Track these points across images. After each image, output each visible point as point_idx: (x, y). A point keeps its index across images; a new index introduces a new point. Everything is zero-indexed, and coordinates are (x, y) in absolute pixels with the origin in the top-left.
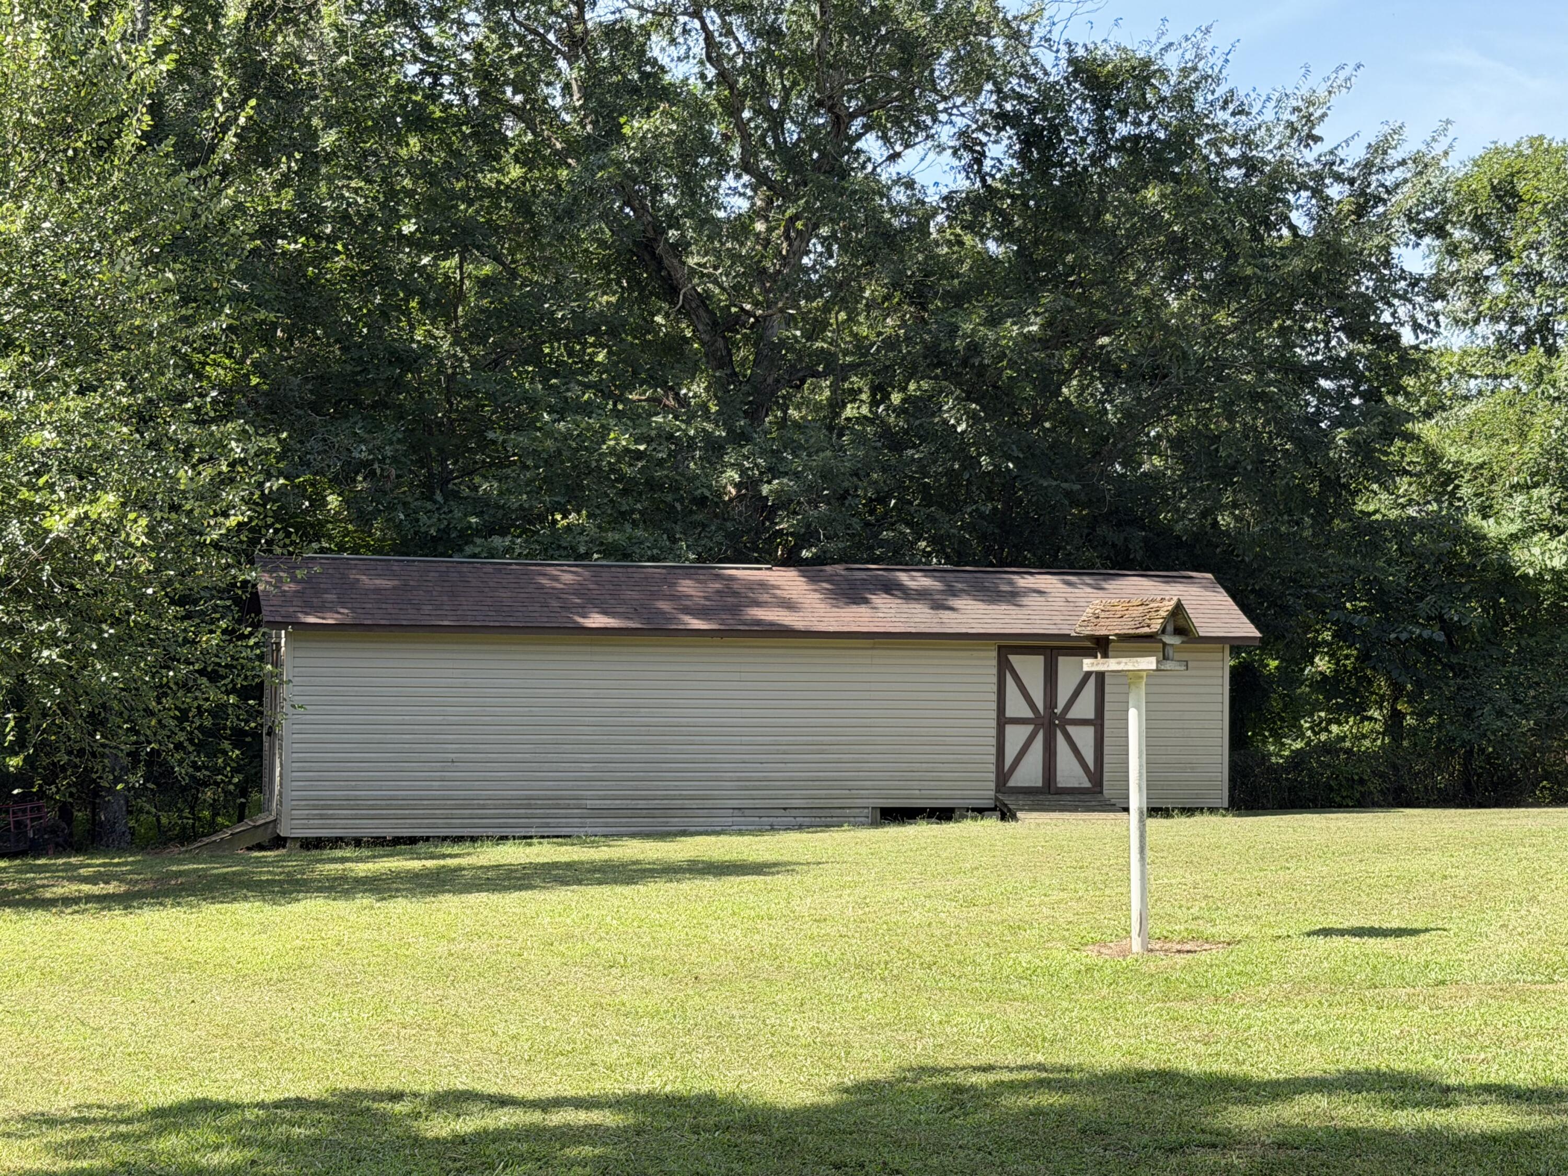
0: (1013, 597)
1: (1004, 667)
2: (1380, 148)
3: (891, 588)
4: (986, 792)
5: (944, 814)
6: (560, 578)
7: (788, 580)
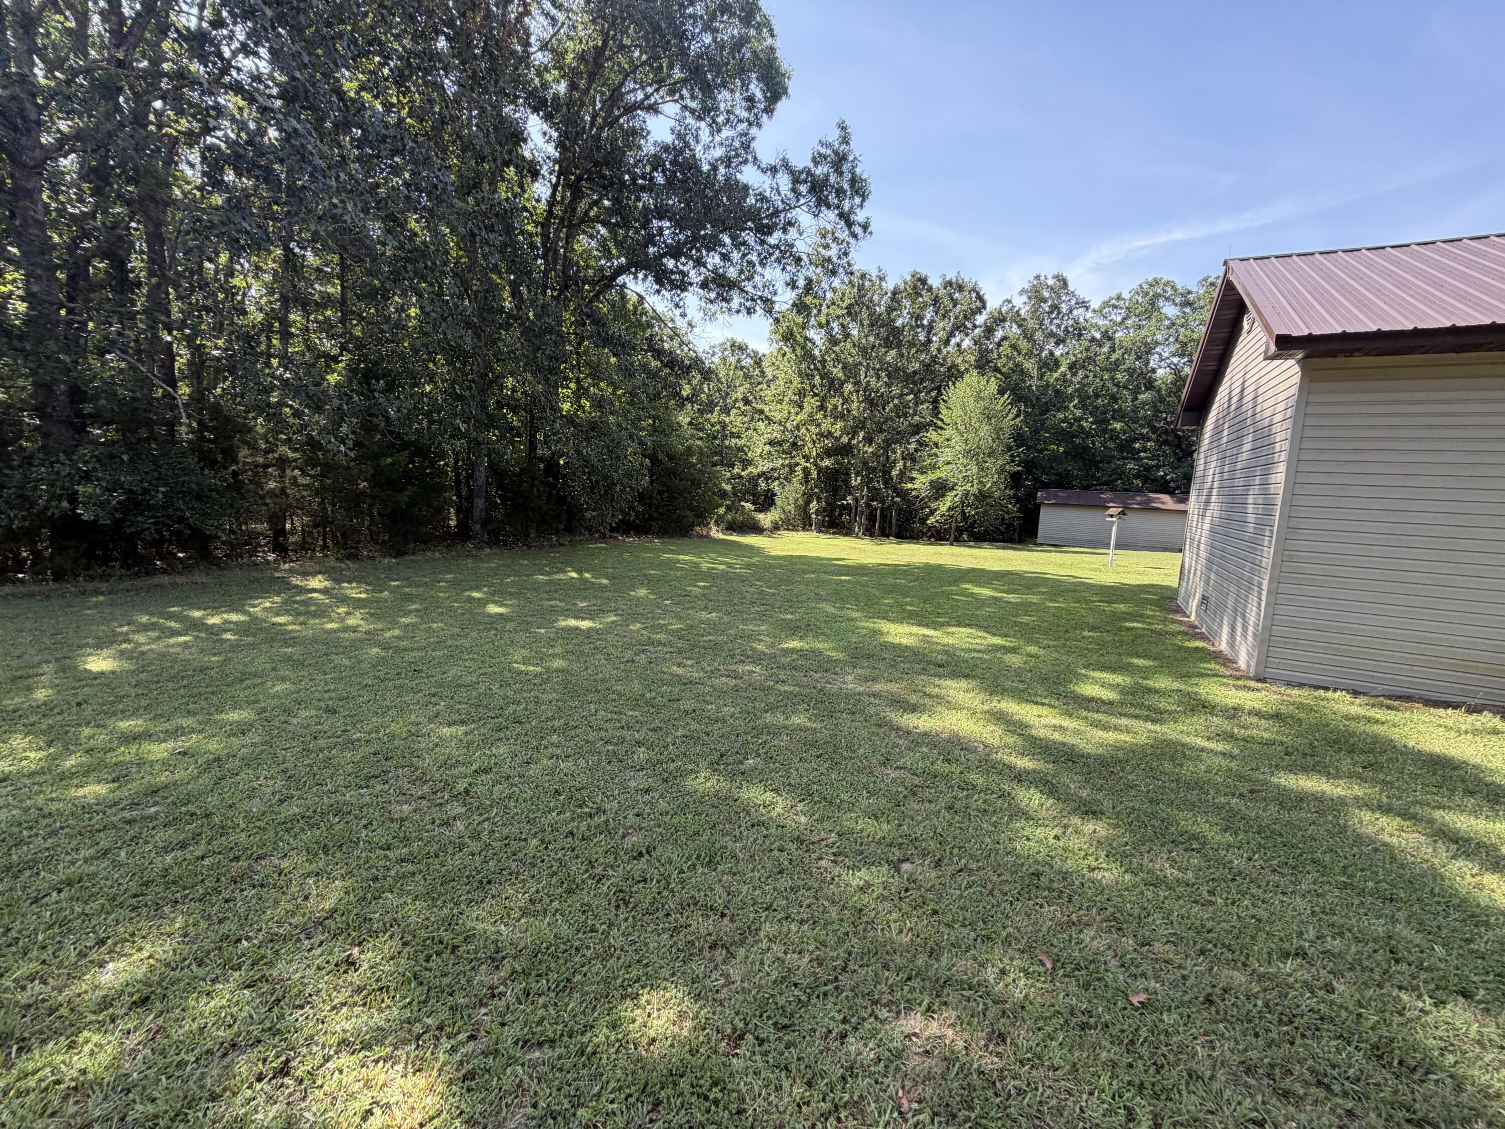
6: (1106, 495)
7: (1166, 498)
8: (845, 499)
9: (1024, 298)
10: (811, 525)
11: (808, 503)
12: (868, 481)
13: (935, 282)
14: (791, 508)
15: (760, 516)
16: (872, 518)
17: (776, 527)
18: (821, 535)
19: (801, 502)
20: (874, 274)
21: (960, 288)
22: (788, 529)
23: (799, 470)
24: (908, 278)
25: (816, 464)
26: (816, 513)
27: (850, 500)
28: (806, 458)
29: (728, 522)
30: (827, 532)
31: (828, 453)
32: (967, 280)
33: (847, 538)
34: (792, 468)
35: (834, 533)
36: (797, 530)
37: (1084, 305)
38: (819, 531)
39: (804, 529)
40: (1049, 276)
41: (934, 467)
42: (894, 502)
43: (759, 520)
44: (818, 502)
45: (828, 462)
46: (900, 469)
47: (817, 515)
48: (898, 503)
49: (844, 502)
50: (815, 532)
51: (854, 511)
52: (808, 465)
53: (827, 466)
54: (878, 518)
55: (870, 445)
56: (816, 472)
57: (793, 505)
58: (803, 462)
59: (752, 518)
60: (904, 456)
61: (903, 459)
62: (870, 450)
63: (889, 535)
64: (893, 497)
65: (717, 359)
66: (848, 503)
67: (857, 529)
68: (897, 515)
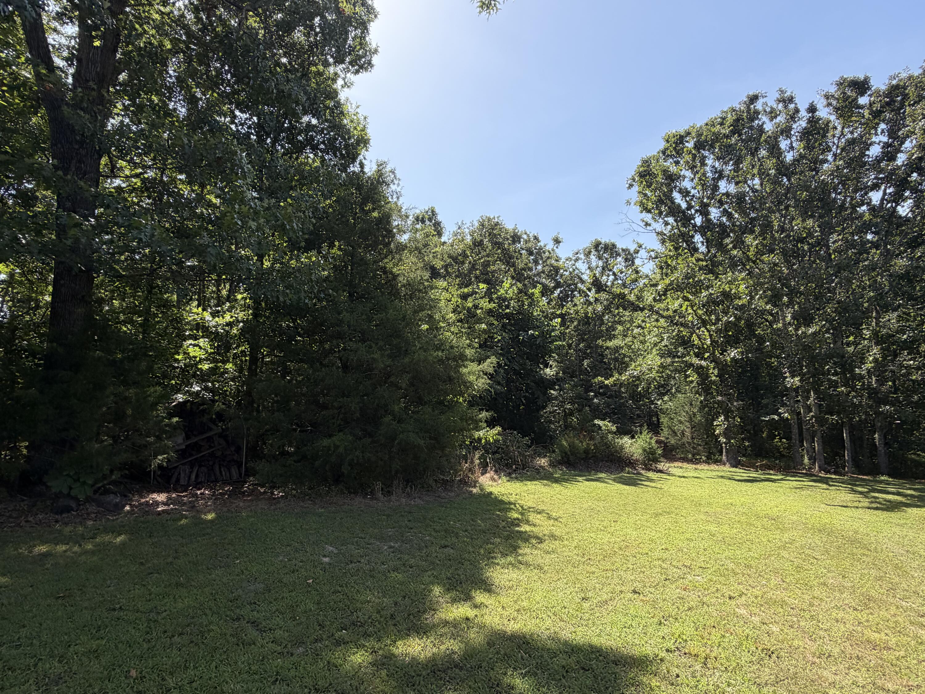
10: (719, 453)
11: (709, 420)
12: (814, 382)
14: (685, 428)
15: (626, 441)
16: (833, 443)
19: (699, 418)
23: (693, 375)
24: (833, 89)
25: (714, 360)
26: (726, 433)
27: (786, 413)
30: (754, 466)
33: (792, 483)
35: (764, 468)
38: (736, 464)
39: (708, 459)
42: (878, 413)
43: (622, 448)
44: (726, 419)
45: (733, 353)
46: (876, 360)
47: (728, 438)
48: (886, 416)
49: (776, 417)
50: (728, 465)
51: (795, 431)
52: (703, 363)
53: (733, 359)
54: (847, 444)
55: (808, 325)
56: (716, 372)
57: (687, 424)
58: (696, 361)
59: (607, 446)
60: (877, 338)
61: (877, 344)
62: (811, 331)
63: (874, 471)
64: (871, 407)
65: (582, 266)
66: (782, 419)
67: (806, 460)
68: (884, 436)
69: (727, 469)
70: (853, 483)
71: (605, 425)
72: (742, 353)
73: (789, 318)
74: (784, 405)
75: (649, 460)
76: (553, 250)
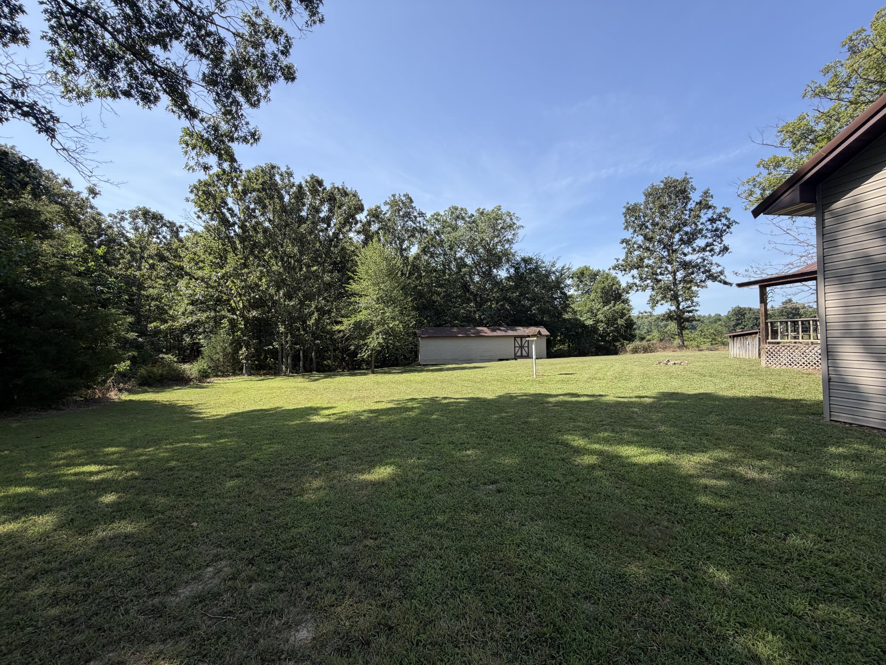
0: (516, 330)
1: (515, 340)
2: (564, 267)
3: (499, 330)
4: (513, 356)
5: (507, 360)
6: (455, 330)
7: (485, 329)
8: (271, 344)
9: (388, 207)
10: (241, 369)
11: (236, 351)
12: (290, 329)
13: (328, 185)
14: (220, 356)
15: (186, 367)
16: (296, 358)
17: (204, 376)
18: (253, 377)
19: (229, 350)
20: (283, 169)
21: (346, 194)
22: (217, 376)
23: (225, 323)
25: (242, 316)
26: (246, 358)
27: (276, 345)
28: (233, 311)
29: (142, 377)
30: (259, 374)
31: (255, 305)
32: (349, 189)
33: (279, 379)
34: (217, 321)
35: (264, 374)
36: (228, 376)
37: (421, 214)
38: (250, 375)
39: (234, 374)
40: (402, 195)
41: (355, 311)
42: (315, 344)
43: (184, 371)
44: (247, 349)
45: (254, 313)
46: (316, 319)
47: (247, 361)
48: (318, 345)
49: (271, 347)
50: (246, 375)
51: (280, 354)
52: (235, 317)
53: (254, 317)
54: (302, 358)
55: (290, 300)
56: (243, 323)
57: (221, 354)
58: (229, 315)
59: (175, 370)
60: (318, 309)
61: (317, 311)
62: (292, 304)
63: (311, 371)
64: (312, 341)
65: (127, 225)
66: (274, 348)
67: (284, 369)
68: (316, 354)
69: (246, 377)
70: (303, 376)
71: (169, 357)
72: (260, 314)
73: (281, 295)
74: (275, 341)
75: (203, 376)
76: (87, 199)
